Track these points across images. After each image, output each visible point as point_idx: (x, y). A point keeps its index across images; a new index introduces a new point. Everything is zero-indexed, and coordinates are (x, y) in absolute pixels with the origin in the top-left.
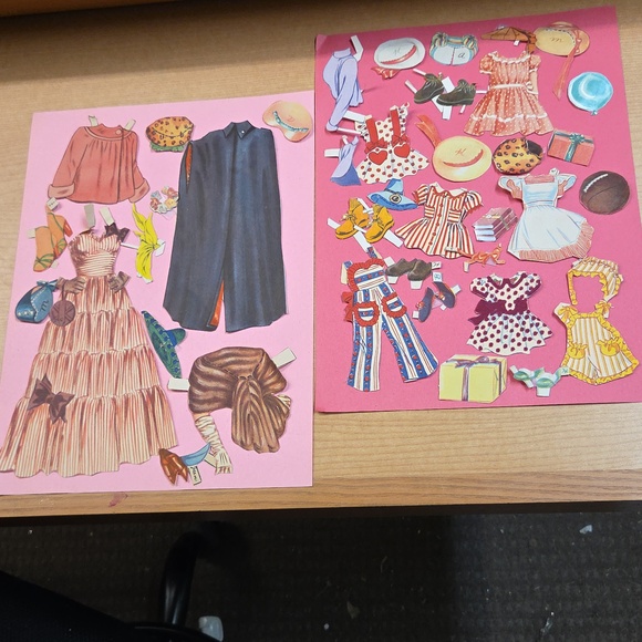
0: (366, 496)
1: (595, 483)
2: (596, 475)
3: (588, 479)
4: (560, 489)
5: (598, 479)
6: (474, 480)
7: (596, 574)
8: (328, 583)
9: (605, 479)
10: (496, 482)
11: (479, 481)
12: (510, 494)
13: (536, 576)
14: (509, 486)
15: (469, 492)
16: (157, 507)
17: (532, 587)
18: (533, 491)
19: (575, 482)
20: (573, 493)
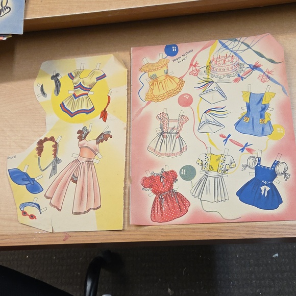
0: (172, 236)
1: (270, 230)
2: (271, 227)
3: (267, 228)
4: (255, 233)
5: (272, 228)
6: (218, 229)
7: (280, 276)
8: (160, 280)
9: (274, 228)
10: (228, 230)
11: (221, 230)
12: (234, 235)
13: (253, 277)
14: (233, 232)
15: (216, 234)
16: (83, 241)
17: (251, 281)
18: (244, 234)
19: (262, 230)
20: (261, 234)
